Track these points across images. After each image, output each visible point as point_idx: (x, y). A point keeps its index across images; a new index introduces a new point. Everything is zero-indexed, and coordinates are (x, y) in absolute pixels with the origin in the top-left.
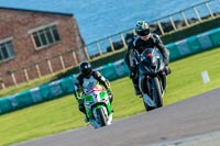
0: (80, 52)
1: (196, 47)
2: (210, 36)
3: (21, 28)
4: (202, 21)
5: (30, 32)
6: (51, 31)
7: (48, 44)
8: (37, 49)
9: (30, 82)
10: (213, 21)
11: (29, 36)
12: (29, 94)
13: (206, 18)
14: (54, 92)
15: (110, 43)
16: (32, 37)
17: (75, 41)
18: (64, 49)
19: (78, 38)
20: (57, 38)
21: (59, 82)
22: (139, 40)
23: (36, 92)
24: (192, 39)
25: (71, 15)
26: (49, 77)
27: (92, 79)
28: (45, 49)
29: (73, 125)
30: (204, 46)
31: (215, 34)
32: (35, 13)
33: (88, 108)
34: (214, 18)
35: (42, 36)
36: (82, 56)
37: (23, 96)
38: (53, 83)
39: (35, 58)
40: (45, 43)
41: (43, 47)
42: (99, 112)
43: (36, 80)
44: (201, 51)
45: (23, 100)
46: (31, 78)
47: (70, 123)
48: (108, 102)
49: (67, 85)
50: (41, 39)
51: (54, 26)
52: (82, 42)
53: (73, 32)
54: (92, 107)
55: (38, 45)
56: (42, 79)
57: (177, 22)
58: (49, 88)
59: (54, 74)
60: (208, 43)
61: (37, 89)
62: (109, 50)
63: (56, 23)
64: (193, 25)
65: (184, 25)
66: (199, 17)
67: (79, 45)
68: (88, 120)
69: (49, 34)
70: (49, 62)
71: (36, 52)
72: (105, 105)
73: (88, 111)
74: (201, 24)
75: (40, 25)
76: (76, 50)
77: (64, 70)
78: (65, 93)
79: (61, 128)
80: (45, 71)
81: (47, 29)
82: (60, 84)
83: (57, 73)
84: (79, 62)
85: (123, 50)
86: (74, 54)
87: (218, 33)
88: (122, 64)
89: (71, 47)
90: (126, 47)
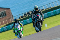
0: (12, 19)
2: (47, 14)
4: (45, 10)
6: (4, 13)
7: (3, 17)
10: (48, 10)
13: (46, 9)
14: (5, 29)
15: (20, 16)
17: (10, 16)
18: (7, 18)
19: (11, 15)
20: (6, 15)
21: (6, 27)
22: (35, 11)
25: (9, 9)
28: (2, 18)
31: (49, 13)
33: (16, 32)
34: (48, 9)
35: (2, 14)
36: (12, 20)
38: (5, 27)
40: (2, 16)
41: (2, 17)
42: (19, 33)
44: (45, 18)
47: (9, 38)
51: (5, 12)
52: (12, 16)
53: (10, 13)
54: (17, 32)
56: (2, 26)
58: (3, 28)
59: (5, 25)
60: (47, 16)
63: (5, 11)
66: (44, 9)
67: (12, 17)
72: (21, 31)
73: (16, 33)
76: (11, 18)
77: (8, 24)
78: (8, 30)
80: (2, 24)
81: (3, 12)
83: (6, 24)
84: (11, 21)
85: (23, 18)
86: (10, 19)
87: (50, 13)
88: (23, 22)
89: (9, 17)
90: (24, 17)
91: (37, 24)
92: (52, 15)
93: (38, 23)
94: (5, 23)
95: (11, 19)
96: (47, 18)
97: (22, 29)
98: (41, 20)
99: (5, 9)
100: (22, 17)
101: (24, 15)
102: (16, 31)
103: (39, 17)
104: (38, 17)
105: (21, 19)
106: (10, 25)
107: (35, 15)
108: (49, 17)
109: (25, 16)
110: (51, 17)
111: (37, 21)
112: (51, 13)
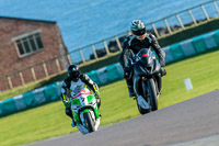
0: (63, 60)
1: (179, 55)
2: (192, 43)
3: (4, 36)
4: (185, 28)
5: (14, 39)
6: (34, 38)
7: (32, 52)
8: (21, 56)
9: (14, 90)
10: (196, 28)
11: (13, 44)
12: (13, 102)
13: (189, 25)
14: (37, 99)
15: (93, 50)
16: (16, 44)
17: (58, 49)
18: (46, 57)
19: (61, 46)
20: (41, 46)
21: (42, 89)
22: (135, 40)
23: (19, 100)
24: (174, 46)
25: (54, 23)
26: (32, 84)
27: (80, 82)
28: (29, 56)
29: (57, 132)
30: (186, 54)
31: (198, 41)
32: (18, 20)
33: (75, 112)
34: (197, 25)
35: (26, 44)
36: (65, 64)
37: (6, 104)
38: (36, 91)
39: (18, 65)
40: (28, 51)
41: (26, 54)
43: (20, 87)
44: (184, 58)
45: (7, 107)
46: (14, 85)
48: (95, 106)
49: (51, 93)
50: (25, 46)
51: (38, 34)
52: (66, 49)
53: (56, 39)
55: (22, 52)
56: (26, 86)
57: (159, 30)
58: (33, 95)
59: (37, 82)
60: (191, 50)
61: (21, 96)
62: (92, 57)
63: (39, 30)
64: (176, 32)
65: (167, 32)
66: (182, 24)
67: (63, 52)
68: (75, 124)
69: (32, 42)
70: (33, 70)
71: (19, 60)
73: (74, 115)
74: (184, 31)
75: (23, 33)
76: (59, 57)
77: (48, 78)
78: (49, 100)
79: (45, 135)
80: (28, 79)
81: (31, 37)
82: (44, 92)
83: (41, 80)
84: (62, 69)
85: (105, 57)
86: (57, 61)
87: (202, 40)
88: (106, 71)
89: (54, 54)
90: (109, 54)
91: (143, 85)
92: (209, 47)
93: (145, 82)
94: (40, 74)
95: (60, 63)
96: (192, 56)
97: (94, 101)
98: (157, 73)
99: (39, 26)
100: (101, 53)
101: (110, 46)
102: (73, 107)
103: (150, 61)
104: (145, 59)
105: (98, 59)
106: (58, 83)
107: (136, 53)
108: (198, 54)
109: (113, 48)
110: (207, 55)
111: (141, 76)
112: (208, 39)
